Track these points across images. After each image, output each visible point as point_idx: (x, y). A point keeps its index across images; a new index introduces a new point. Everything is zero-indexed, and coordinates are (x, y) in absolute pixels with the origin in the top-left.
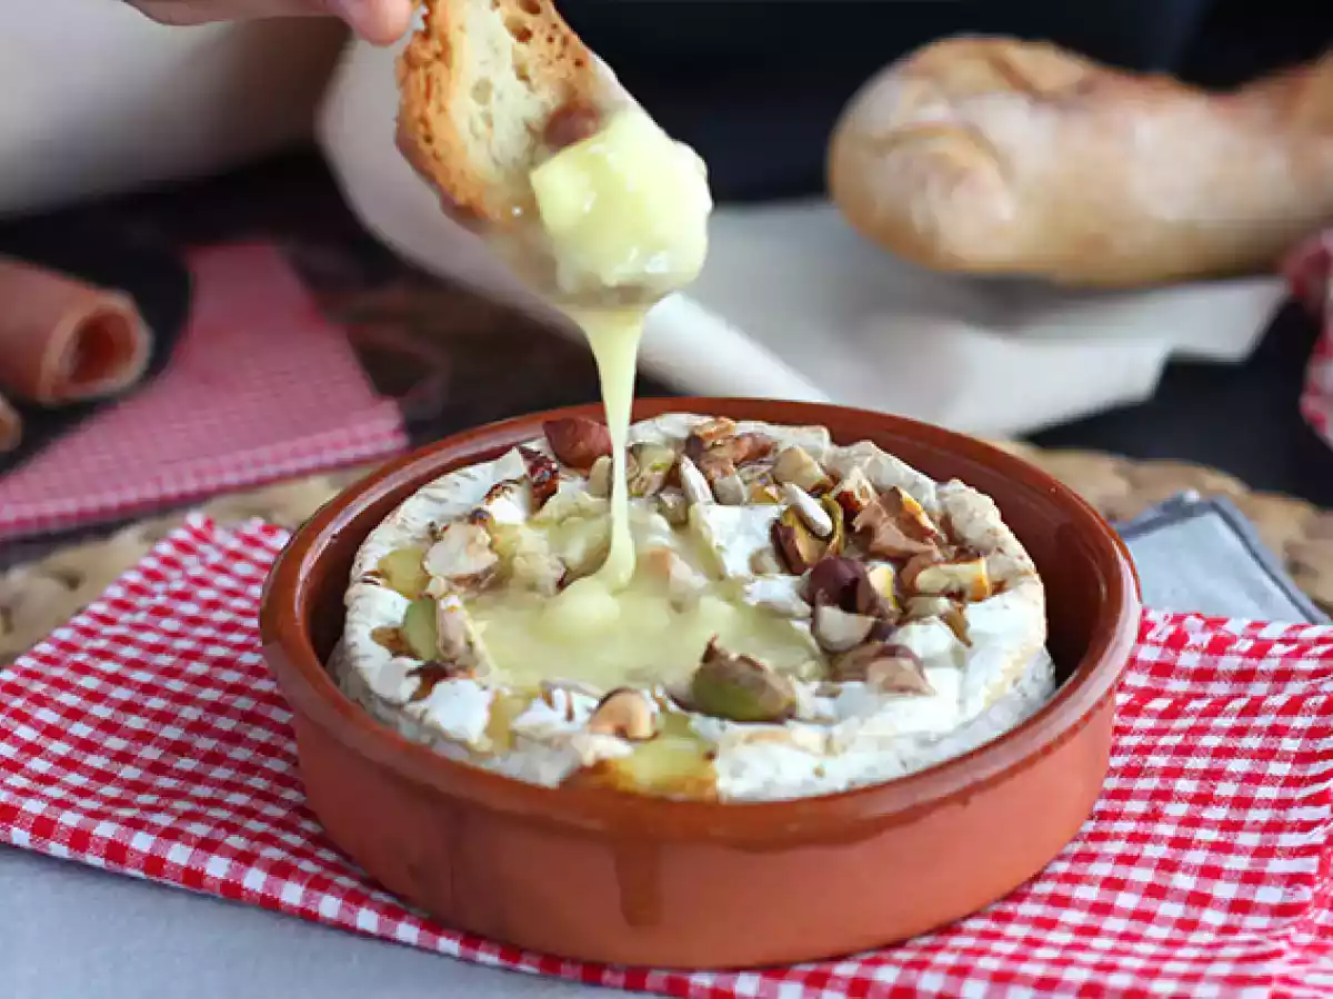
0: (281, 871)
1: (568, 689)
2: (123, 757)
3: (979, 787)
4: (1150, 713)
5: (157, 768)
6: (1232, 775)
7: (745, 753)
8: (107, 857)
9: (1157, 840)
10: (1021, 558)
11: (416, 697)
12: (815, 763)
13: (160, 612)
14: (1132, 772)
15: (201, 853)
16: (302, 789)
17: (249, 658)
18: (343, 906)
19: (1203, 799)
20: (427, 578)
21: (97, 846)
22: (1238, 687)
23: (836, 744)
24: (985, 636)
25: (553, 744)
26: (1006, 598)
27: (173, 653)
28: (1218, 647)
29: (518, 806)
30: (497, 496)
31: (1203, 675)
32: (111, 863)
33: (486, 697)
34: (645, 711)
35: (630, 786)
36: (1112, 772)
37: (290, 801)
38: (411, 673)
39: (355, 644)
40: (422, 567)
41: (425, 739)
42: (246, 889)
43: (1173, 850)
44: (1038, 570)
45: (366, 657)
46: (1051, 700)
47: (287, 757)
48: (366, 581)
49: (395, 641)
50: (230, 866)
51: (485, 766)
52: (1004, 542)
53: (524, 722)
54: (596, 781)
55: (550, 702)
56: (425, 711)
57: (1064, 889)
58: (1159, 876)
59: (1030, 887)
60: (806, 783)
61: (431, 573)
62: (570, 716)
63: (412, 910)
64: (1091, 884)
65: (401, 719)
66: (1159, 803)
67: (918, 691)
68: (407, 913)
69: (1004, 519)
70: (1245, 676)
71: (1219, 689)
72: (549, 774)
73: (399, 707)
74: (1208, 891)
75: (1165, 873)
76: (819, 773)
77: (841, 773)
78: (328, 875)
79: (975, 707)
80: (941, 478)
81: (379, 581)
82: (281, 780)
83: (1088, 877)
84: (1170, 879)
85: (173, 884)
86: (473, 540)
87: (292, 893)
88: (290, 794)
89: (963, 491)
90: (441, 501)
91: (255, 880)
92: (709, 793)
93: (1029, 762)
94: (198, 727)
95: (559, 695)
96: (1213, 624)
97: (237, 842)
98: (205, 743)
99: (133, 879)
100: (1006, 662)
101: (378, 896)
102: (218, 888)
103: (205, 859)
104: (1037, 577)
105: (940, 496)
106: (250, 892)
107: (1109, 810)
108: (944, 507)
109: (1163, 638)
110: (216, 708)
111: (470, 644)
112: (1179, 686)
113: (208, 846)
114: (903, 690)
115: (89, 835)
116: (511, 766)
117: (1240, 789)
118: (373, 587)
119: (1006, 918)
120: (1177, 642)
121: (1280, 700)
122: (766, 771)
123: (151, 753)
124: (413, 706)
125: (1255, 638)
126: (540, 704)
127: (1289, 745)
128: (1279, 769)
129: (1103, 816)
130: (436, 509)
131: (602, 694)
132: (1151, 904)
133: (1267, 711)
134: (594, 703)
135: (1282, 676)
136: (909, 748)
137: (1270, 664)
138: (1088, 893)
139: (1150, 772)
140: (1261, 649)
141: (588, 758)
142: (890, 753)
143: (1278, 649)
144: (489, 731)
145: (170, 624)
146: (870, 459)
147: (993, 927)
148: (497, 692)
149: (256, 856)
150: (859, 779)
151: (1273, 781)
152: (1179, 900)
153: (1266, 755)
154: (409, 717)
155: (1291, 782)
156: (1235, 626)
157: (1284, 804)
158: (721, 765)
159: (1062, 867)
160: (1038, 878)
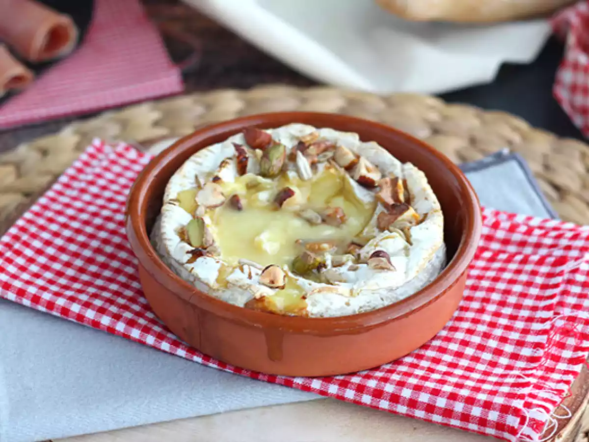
0: (131, 323)
1: (249, 265)
2: (68, 265)
3: (412, 312)
4: (483, 259)
5: (82, 270)
6: (515, 293)
7: (318, 297)
8: (62, 313)
9: (483, 323)
10: (435, 203)
11: (189, 262)
12: (346, 300)
13: (83, 191)
14: (474, 288)
15: (99, 314)
16: (139, 282)
17: (119, 217)
18: (155, 340)
19: (502, 304)
20: (197, 206)
21: (57, 309)
22: (520, 249)
23: (355, 292)
24: (418, 241)
25: (244, 288)
27: (88, 213)
28: (513, 229)
29: (229, 315)
30: (224, 167)
31: (506, 242)
32: (62, 316)
33: (218, 266)
34: (281, 274)
35: (274, 309)
36: (467, 287)
37: (135, 288)
38: (188, 252)
39: (165, 233)
40: (195, 201)
41: (192, 279)
42: (117, 330)
43: (489, 328)
44: (443, 209)
45: (170, 240)
47: (134, 266)
48: (170, 203)
49: (183, 234)
50: (111, 320)
51: (214, 295)
52: (428, 195)
53: (231, 278)
54: (260, 305)
55: (242, 270)
56: (193, 268)
57: (444, 344)
58: (483, 340)
59: (431, 342)
60: (342, 308)
61: (199, 204)
62: (250, 277)
63: (183, 343)
64: (455, 343)
65: (182, 269)
66: (485, 304)
67: (389, 269)
68: (181, 343)
69: (429, 182)
70: (523, 244)
71: (512, 249)
72: (240, 301)
73: (182, 265)
74: (502, 349)
75: (485, 339)
76: (348, 304)
77: (356, 305)
78: (150, 325)
79: (412, 274)
80: (403, 161)
81: (175, 203)
82: (132, 277)
83: (455, 339)
84: (487, 342)
85: (88, 326)
86: (215, 190)
87: (135, 333)
88: (135, 284)
89: (412, 169)
90: (200, 164)
91: (120, 327)
92: (304, 313)
94: (98, 251)
95: (246, 267)
96: (511, 216)
97: (113, 309)
98: (101, 259)
99: (72, 322)
100: (425, 254)
101: (169, 335)
102: (106, 329)
103: (101, 317)
104: (441, 212)
105: (403, 170)
106: (119, 332)
107: (465, 306)
108: (404, 176)
109: (490, 224)
110: (106, 242)
111: (213, 241)
112: (495, 246)
113: (102, 311)
114: (382, 268)
115: (54, 303)
116: (225, 296)
117: (518, 300)
118: (173, 206)
119: (420, 357)
120: (496, 226)
121: (536, 258)
122: (326, 304)
123: (79, 263)
124: (188, 265)
125: (527, 225)
126: (238, 271)
127: (539, 280)
128: (534, 291)
129: (462, 309)
130: (198, 166)
131: (264, 268)
132: (479, 354)
133: (531, 263)
134: (260, 272)
135: (538, 246)
136: (384, 293)
137: (533, 239)
138: (454, 347)
139: (482, 289)
140: (529, 232)
141: (258, 296)
142: (377, 296)
143: (537, 232)
144: (217, 280)
145: (87, 197)
146: (374, 151)
147: (415, 361)
148: (223, 265)
149: (121, 316)
150: (364, 306)
151: (531, 297)
152: (490, 352)
153: (529, 284)
154: (186, 269)
155: (539, 298)
156: (520, 219)
157: (534, 309)
158: (308, 302)
159: (444, 333)
160: (434, 338)
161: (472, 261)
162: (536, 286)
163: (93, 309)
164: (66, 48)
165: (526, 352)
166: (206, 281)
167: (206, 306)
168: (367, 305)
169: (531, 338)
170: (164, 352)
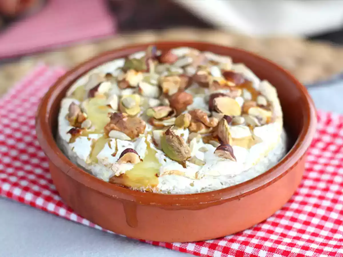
0: (49, 199)
3: (243, 196)
5: (16, 159)
11: (71, 141)
15: (24, 192)
18: (66, 212)
23: (199, 176)
25: (108, 167)
46: (280, 162)
50: (32, 197)
55: (110, 146)
56: (73, 148)
64: (304, 214)
72: (105, 176)
76: (192, 185)
77: (198, 187)
91: (40, 202)
93: (263, 187)
113: (26, 189)
114: (226, 158)
116: (96, 170)
123: (14, 153)
124: (71, 145)
141: (118, 174)
149: (41, 194)
150: (206, 188)
152: (332, 221)
158: (160, 179)
159: (272, 219)
160: (264, 222)
161: (308, 149)
168: (208, 187)
170: (73, 222)
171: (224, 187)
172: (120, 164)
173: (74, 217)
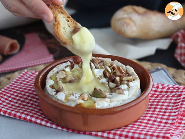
0: (37, 118)
1: (76, 94)
2: (16, 103)
3: (131, 107)
4: (154, 97)
5: (20, 104)
6: (165, 105)
7: (99, 102)
8: (14, 116)
9: (155, 114)
10: (137, 76)
11: (55, 95)
13: (21, 83)
14: (151, 105)
17: (33, 89)
18: (45, 123)
19: (161, 109)
20: (57, 79)
21: (12, 115)
23: (112, 101)
24: (132, 87)
25: (74, 101)
26: (135, 81)
27: (23, 89)
28: (163, 88)
30: (66, 68)
31: (161, 92)
33: (65, 95)
34: (86, 97)
35: (83, 107)
36: (149, 105)
38: (54, 91)
39: (47, 87)
40: (56, 77)
41: (57, 100)
42: (32, 121)
43: (157, 116)
44: (139, 77)
45: (49, 89)
46: (141, 95)
47: (38, 103)
49: (52, 87)
50: (30, 117)
51: (64, 104)
52: (134, 74)
53: (70, 98)
54: (79, 106)
55: (73, 95)
56: (57, 97)
57: (142, 121)
58: (155, 119)
60: (108, 106)
62: (76, 97)
63: (55, 123)
66: (155, 109)
67: (123, 94)
69: (134, 71)
70: (167, 92)
71: (163, 94)
72: (73, 105)
74: (162, 121)
76: (109, 105)
77: (112, 105)
78: (43, 119)
79: (130, 96)
80: (126, 65)
82: (37, 106)
83: (146, 119)
84: (157, 119)
85: (22, 120)
86: (63, 73)
87: (38, 121)
88: (38, 108)
89: (129, 67)
90: (59, 68)
91: (33, 119)
92: (95, 108)
93: (138, 103)
94: (26, 99)
95: (74, 94)
96: (162, 85)
97: (31, 114)
98: (27, 101)
99: (17, 119)
100: (135, 90)
101: (50, 121)
102: (29, 120)
104: (139, 79)
105: (126, 68)
109: (156, 87)
110: (28, 96)
111: (63, 87)
112: (158, 93)
113: (27, 115)
114: (121, 94)
115: (11, 113)
116: (68, 104)
117: (166, 107)
118: (49, 80)
119: (135, 125)
120: (158, 87)
121: (171, 95)
122: (102, 105)
123: (20, 102)
124: (55, 96)
125: (168, 87)
126: (72, 96)
127: (173, 101)
128: (171, 104)
129: (148, 111)
130: (58, 69)
131: (80, 94)
132: (154, 123)
133: (170, 97)
134: (79, 95)
135: (172, 92)
136: (121, 102)
137: (170, 90)
138: (146, 121)
139: (154, 105)
140: (169, 88)
141: (78, 103)
142: (119, 102)
143: (171, 88)
144: (65, 99)
145: (22, 85)
146: (116, 63)
147: (133, 126)
148: (66, 94)
149: (34, 116)
151: (170, 106)
152: (158, 122)
153: (170, 103)
154: (54, 97)
155: (173, 106)
156: (165, 85)
157: (172, 109)
158: (96, 104)
159: (142, 118)
160: (139, 119)
162: (172, 103)
163: (24, 114)
164: (16, 51)
165: (170, 122)
166: (61, 100)
167: (61, 107)
168: (116, 105)
169: (171, 118)
170: (48, 127)
171: (122, 105)
172: (79, 99)
173: (54, 126)
